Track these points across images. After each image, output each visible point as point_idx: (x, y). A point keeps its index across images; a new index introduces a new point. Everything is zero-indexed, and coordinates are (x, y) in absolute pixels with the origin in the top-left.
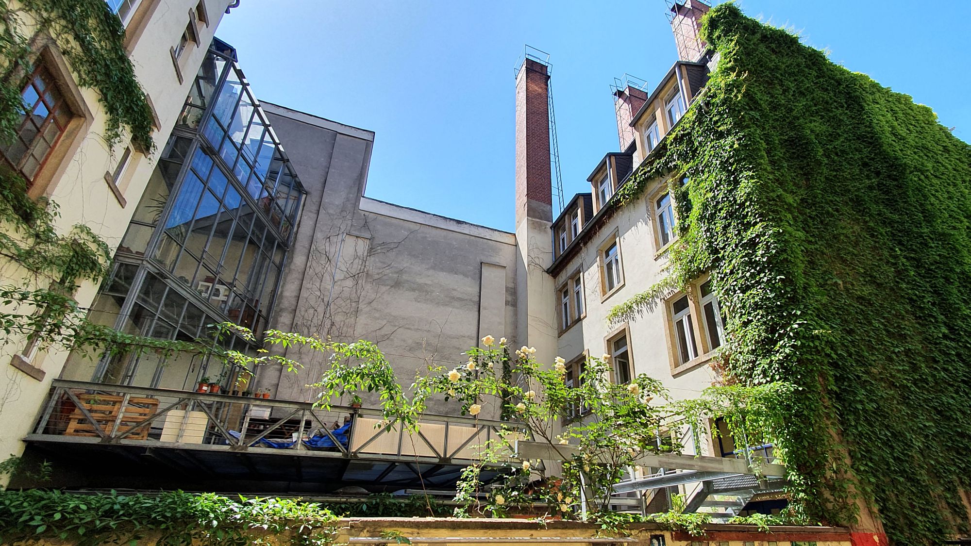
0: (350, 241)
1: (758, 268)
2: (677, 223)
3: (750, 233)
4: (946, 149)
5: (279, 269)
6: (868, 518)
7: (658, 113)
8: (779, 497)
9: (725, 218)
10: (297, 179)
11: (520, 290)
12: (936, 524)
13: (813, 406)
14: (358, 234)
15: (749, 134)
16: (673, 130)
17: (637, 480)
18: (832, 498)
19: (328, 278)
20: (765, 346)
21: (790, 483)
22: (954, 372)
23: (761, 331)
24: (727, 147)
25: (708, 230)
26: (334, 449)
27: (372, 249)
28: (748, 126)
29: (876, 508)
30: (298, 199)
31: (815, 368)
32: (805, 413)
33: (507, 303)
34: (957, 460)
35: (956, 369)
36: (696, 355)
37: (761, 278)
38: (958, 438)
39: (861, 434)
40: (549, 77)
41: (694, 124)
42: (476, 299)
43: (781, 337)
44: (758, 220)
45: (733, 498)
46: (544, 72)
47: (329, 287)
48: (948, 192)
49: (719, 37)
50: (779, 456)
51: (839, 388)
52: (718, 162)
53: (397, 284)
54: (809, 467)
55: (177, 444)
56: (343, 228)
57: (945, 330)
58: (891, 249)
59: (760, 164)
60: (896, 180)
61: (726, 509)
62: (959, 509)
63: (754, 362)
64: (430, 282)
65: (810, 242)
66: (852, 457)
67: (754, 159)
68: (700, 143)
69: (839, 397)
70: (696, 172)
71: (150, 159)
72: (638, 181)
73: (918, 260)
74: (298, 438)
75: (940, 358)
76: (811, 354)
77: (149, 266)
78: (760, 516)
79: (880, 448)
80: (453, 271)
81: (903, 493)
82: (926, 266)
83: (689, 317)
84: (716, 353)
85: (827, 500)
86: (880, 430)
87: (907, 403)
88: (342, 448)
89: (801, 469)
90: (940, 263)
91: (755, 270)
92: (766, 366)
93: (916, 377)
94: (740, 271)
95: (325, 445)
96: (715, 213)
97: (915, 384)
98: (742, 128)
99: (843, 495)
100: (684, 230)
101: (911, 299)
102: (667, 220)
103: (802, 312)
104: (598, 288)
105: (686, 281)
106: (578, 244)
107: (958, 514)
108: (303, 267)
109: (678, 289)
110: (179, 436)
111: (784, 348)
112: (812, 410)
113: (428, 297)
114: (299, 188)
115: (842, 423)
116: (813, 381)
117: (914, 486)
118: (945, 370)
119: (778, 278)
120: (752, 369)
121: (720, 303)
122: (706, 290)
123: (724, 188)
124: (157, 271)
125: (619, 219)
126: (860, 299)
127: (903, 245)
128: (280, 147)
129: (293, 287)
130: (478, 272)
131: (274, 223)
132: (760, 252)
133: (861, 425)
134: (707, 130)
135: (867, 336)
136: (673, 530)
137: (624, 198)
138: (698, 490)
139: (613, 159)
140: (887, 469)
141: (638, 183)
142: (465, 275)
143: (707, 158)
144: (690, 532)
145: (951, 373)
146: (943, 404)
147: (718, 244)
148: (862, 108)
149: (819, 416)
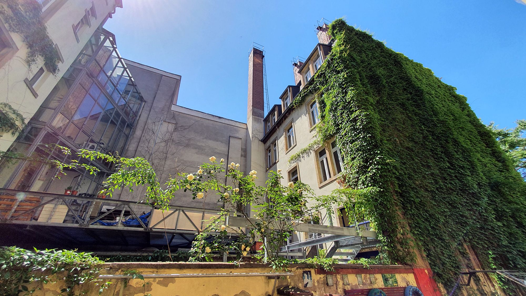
0: (165, 124)
1: (358, 131)
2: (319, 114)
3: (353, 116)
4: (439, 86)
5: (127, 137)
6: (421, 260)
7: (310, 66)
8: (374, 249)
9: (342, 109)
10: (140, 95)
11: (248, 149)
12: (456, 263)
13: (388, 199)
14: (169, 121)
15: (351, 71)
16: (317, 72)
17: (302, 242)
18: (401, 249)
19: (152, 141)
20: (363, 169)
21: (380, 242)
22: (455, 184)
23: (361, 162)
24: (341, 77)
25: (333, 116)
26: (140, 226)
27: (176, 128)
28: (350, 68)
29: (425, 254)
30: (140, 104)
31: (388, 180)
32: (385, 203)
33: (242, 156)
34: (462, 229)
35: (455, 183)
36: (330, 177)
37: (359, 136)
38: (460, 218)
39: (413, 215)
40: (264, 56)
41: (326, 69)
42: (227, 153)
43: (371, 164)
44: (357, 109)
45: (351, 251)
46: (262, 54)
47: (153, 146)
48: (442, 104)
49: (336, 33)
50: (373, 227)
51: (401, 190)
52: (337, 84)
53: (187, 146)
54: (388, 232)
55: (46, 223)
56: (162, 118)
57: (448, 164)
58: (420, 127)
59: (356, 84)
60: (418, 96)
61: (347, 257)
62: (466, 255)
63: (358, 178)
64: (204, 145)
65: (382, 121)
66: (410, 227)
67: (354, 82)
68: (329, 77)
69: (401, 195)
70: (327, 90)
71: (55, 76)
72: (302, 96)
73: (433, 132)
74: (119, 220)
75: (448, 178)
76: (386, 173)
77: (49, 129)
78: (364, 259)
79: (424, 222)
80: (216, 140)
81: (437, 246)
82: (437, 135)
83: (326, 158)
84: (340, 175)
85: (399, 250)
86: (423, 213)
87: (435, 199)
88: (144, 226)
89: (384, 233)
90: (443, 134)
91: (357, 132)
92: (364, 179)
93: (438, 186)
94: (349, 134)
95: (135, 224)
96: (337, 107)
97: (438, 190)
98: (348, 69)
99: (407, 247)
100: (323, 117)
101: (431, 150)
102: (315, 114)
103: (380, 152)
104: (284, 147)
105: (324, 141)
106: (275, 127)
107: (466, 258)
108: (140, 136)
109: (321, 145)
110: (50, 218)
111: (372, 170)
112: (388, 201)
113: (203, 152)
114: (141, 99)
115: (404, 209)
116: (388, 186)
117: (442, 242)
118: (451, 183)
119: (368, 135)
120: (357, 182)
121: (340, 150)
122: (334, 145)
123: (341, 95)
124: (53, 132)
125: (294, 114)
126: (408, 148)
127: (425, 125)
128: (132, 78)
129: (134, 146)
130: (228, 141)
131: (126, 115)
132: (359, 124)
133: (413, 209)
134: (332, 70)
135: (413, 165)
136: (316, 268)
137: (295, 104)
138: (332, 246)
139: (291, 88)
140: (428, 233)
141: (302, 97)
142: (222, 142)
143: (332, 83)
144: (325, 269)
145: (454, 185)
146: (452, 200)
147: (338, 122)
148: (402, 66)
149: (392, 204)
